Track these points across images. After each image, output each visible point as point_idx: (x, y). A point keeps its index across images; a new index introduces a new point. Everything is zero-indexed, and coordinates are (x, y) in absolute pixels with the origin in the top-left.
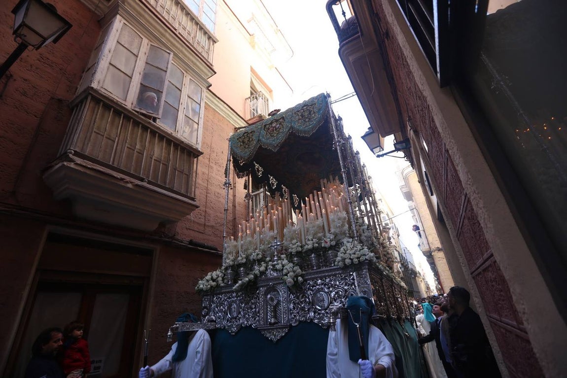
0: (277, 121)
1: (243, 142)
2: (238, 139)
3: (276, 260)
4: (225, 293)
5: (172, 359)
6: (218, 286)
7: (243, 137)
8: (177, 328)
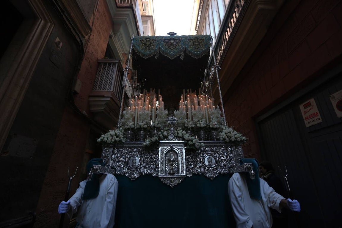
0: (174, 40)
1: (145, 44)
2: (140, 41)
3: (172, 130)
4: (126, 147)
5: (81, 197)
6: (120, 141)
7: (146, 41)
8: (97, 170)
